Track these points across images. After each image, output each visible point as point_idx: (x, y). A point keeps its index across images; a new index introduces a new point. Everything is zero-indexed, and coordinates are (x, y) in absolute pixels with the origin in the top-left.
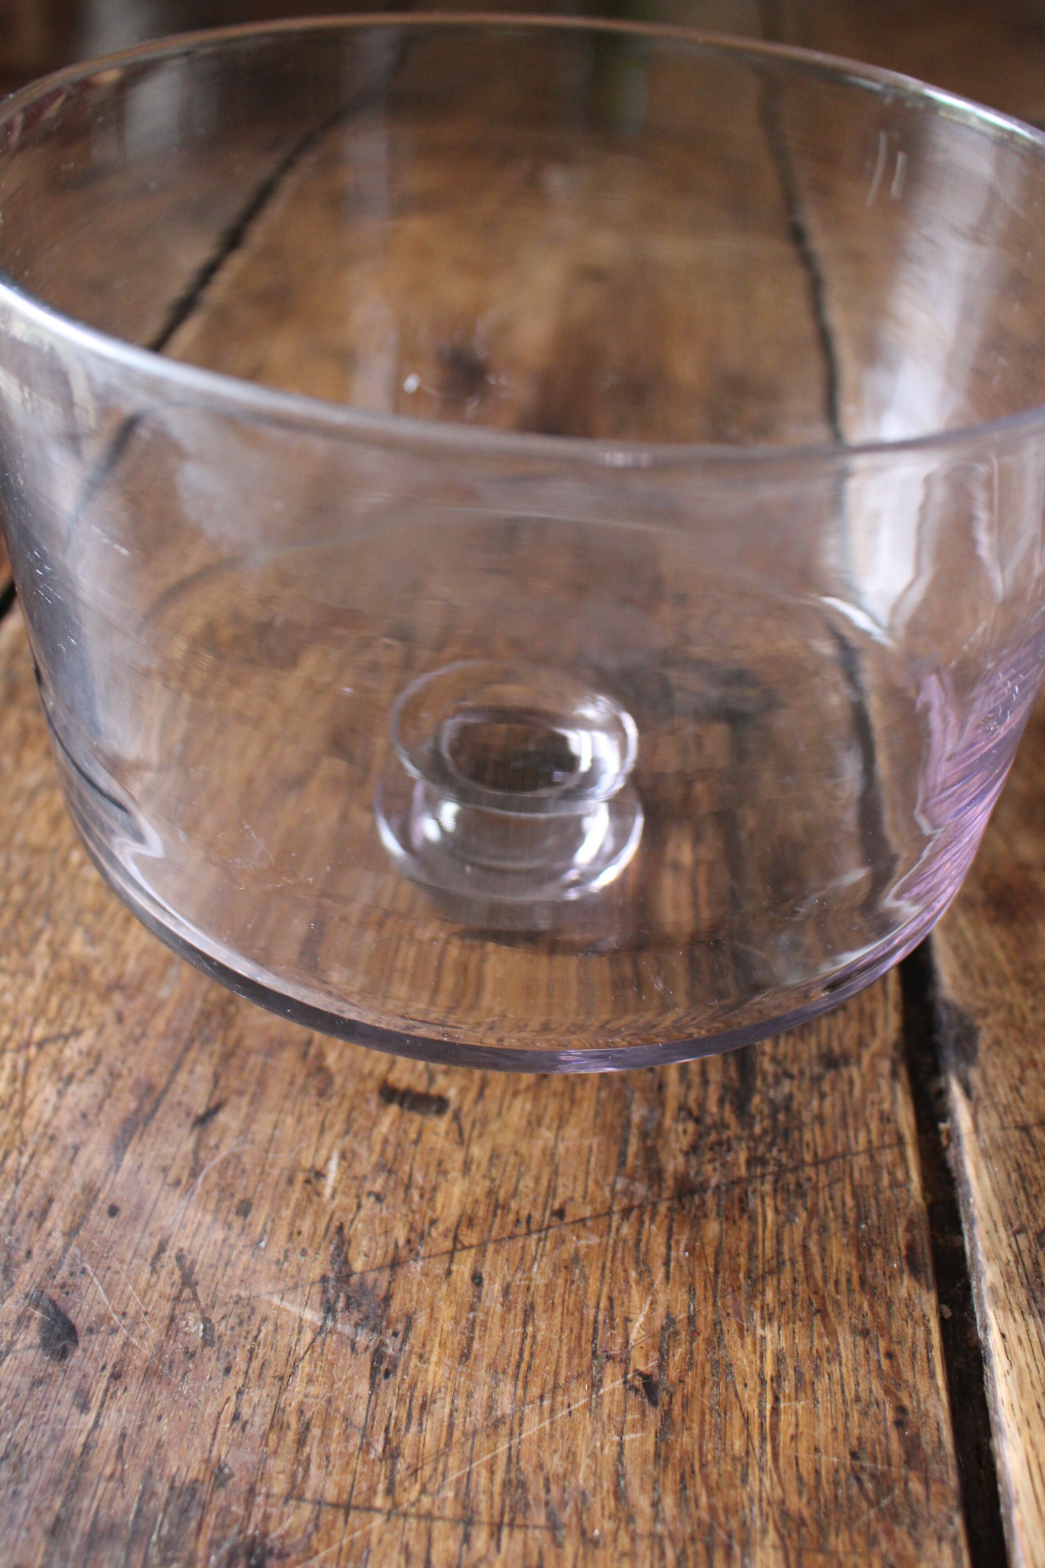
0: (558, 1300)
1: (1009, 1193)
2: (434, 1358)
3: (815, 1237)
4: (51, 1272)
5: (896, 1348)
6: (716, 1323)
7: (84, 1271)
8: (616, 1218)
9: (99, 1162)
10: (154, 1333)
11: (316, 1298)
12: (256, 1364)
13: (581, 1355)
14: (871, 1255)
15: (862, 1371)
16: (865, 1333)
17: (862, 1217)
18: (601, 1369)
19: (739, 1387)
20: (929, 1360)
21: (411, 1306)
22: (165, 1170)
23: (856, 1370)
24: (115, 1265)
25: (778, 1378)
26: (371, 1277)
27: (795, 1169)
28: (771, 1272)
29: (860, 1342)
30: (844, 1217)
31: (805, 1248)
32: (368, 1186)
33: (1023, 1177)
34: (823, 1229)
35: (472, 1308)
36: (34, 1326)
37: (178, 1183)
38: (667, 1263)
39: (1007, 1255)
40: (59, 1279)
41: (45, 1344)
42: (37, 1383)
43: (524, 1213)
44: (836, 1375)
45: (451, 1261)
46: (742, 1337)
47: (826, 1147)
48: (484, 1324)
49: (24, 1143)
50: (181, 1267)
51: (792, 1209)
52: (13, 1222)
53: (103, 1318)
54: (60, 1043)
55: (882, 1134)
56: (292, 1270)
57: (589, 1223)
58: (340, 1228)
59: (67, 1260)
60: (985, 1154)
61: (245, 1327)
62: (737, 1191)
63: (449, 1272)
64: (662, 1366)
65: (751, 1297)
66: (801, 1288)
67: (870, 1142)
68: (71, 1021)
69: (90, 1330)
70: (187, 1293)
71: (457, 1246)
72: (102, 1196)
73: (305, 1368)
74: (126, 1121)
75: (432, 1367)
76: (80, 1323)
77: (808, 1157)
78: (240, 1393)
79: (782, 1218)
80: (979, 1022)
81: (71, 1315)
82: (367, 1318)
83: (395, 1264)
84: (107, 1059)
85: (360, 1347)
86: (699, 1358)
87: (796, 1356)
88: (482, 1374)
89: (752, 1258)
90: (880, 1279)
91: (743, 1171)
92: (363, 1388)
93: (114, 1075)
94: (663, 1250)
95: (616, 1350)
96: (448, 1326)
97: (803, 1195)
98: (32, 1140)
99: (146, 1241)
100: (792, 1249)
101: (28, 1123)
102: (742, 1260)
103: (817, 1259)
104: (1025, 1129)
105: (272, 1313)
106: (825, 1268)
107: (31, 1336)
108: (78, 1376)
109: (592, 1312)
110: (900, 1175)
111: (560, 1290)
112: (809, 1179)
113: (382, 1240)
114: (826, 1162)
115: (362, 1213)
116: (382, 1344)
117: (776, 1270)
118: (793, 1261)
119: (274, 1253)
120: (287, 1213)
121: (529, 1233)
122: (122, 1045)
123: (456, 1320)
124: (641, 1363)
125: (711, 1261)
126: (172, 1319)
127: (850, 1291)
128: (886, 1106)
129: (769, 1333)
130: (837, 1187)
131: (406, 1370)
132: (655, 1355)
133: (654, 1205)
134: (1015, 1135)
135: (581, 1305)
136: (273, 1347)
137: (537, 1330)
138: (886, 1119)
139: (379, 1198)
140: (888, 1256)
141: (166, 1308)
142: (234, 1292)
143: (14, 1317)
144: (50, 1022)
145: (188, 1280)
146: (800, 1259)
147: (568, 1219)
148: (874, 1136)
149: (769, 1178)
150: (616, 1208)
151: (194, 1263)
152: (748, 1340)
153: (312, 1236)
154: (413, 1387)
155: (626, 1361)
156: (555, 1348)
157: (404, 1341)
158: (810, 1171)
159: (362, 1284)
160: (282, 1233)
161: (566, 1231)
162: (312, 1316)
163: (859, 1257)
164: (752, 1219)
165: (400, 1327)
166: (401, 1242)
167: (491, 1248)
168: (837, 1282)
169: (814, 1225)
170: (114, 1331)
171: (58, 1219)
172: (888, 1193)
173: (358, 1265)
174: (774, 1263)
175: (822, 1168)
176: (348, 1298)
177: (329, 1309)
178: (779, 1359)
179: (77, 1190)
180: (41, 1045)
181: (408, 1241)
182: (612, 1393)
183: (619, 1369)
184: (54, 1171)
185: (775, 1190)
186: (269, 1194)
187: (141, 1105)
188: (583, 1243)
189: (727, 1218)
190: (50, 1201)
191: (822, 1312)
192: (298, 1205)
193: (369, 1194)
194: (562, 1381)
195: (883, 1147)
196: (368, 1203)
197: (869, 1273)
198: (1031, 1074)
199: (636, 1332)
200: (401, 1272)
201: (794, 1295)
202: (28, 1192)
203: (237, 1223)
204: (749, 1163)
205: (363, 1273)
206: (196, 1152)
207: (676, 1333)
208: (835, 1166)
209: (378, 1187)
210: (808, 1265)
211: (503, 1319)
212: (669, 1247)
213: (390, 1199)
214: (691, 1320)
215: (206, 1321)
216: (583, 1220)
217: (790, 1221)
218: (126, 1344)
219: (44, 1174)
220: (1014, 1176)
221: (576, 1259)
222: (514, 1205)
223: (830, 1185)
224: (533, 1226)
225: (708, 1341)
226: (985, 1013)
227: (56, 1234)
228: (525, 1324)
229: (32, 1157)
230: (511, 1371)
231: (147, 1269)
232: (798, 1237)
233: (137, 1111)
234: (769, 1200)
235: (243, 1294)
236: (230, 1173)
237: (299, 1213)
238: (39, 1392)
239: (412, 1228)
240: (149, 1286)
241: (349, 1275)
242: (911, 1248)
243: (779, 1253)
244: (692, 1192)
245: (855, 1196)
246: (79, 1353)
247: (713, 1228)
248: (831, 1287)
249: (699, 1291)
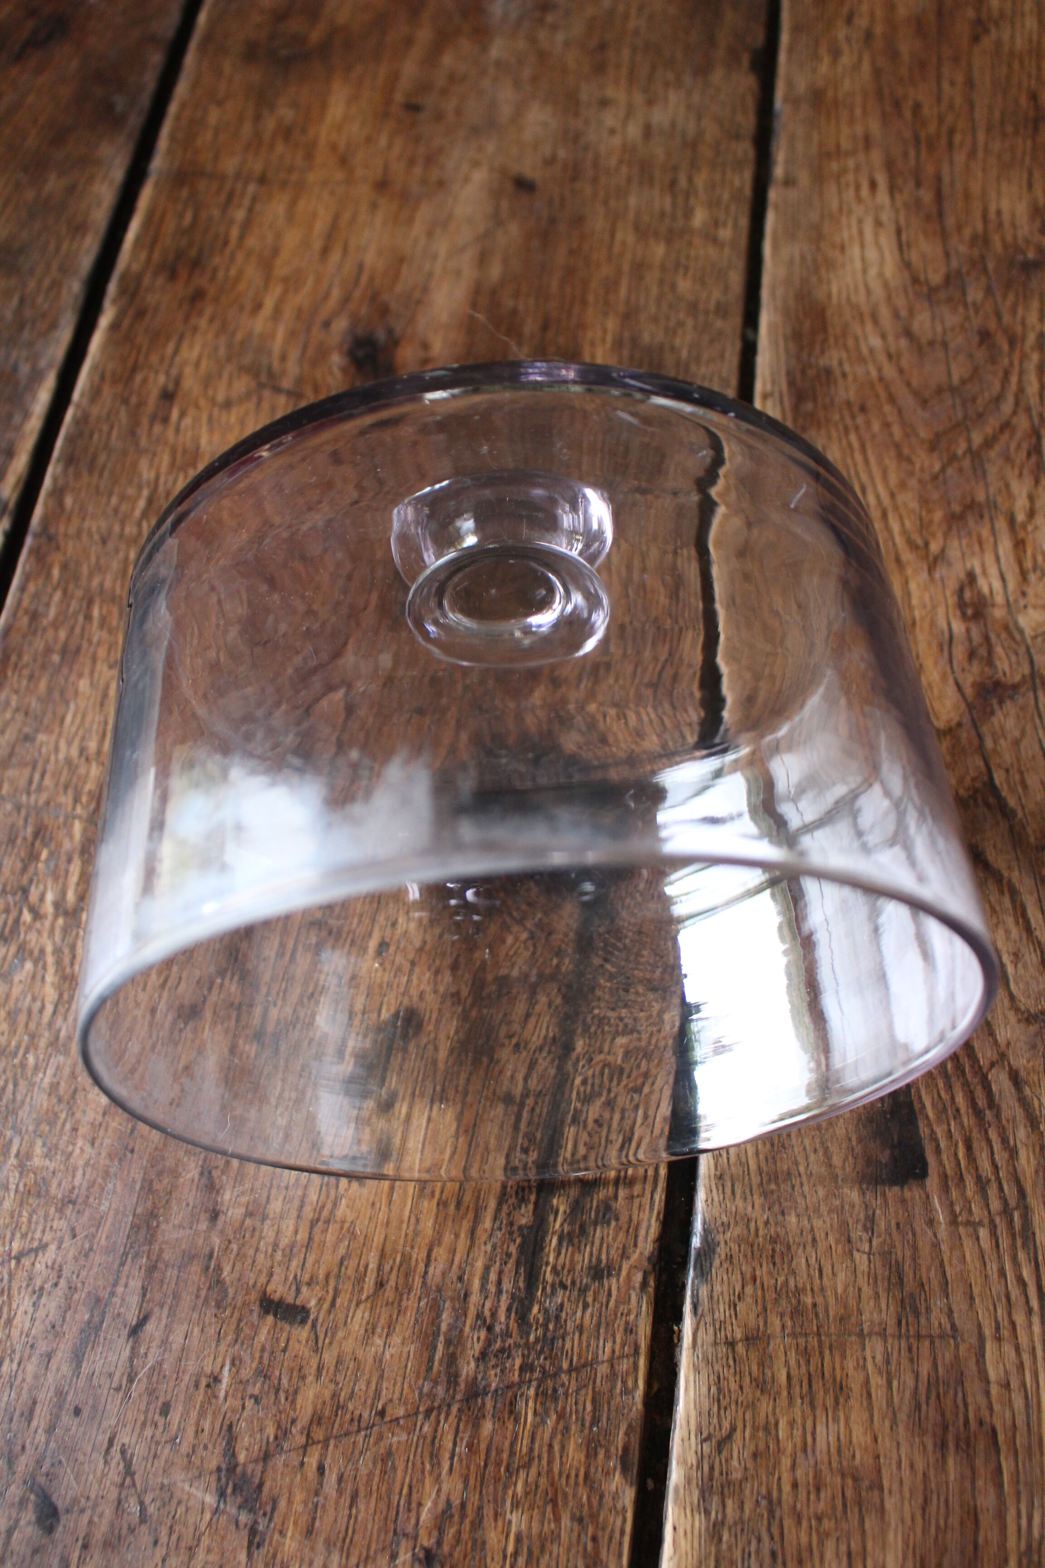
0: (374, 1488)
1: (706, 1407)
2: (289, 1534)
3: (559, 1437)
4: (39, 1463)
5: (600, 1533)
6: (480, 1508)
7: (60, 1462)
8: (421, 1417)
9: (65, 1369)
10: (108, 1512)
11: (213, 1485)
12: (174, 1537)
13: (386, 1533)
14: (596, 1454)
15: (573, 1551)
16: (580, 1520)
17: (595, 1421)
18: (398, 1545)
19: (489, 1560)
20: (621, 1544)
21: (276, 1491)
22: (111, 1375)
23: (569, 1550)
24: (81, 1458)
25: (516, 1554)
26: (250, 1468)
27: (555, 1375)
28: (524, 1467)
29: (576, 1526)
30: (583, 1420)
31: (550, 1446)
32: (250, 1390)
33: (719, 1390)
34: (567, 1429)
35: (317, 1494)
36: (31, 1506)
37: (118, 1389)
38: (452, 1458)
39: (692, 1459)
40: (44, 1469)
41: (40, 1521)
42: (35, 1551)
43: (357, 1413)
44: (555, 1553)
45: (304, 1455)
46: (496, 1520)
47: (580, 1356)
48: (324, 1506)
49: (14, 1351)
50: (124, 1459)
51: (547, 1413)
52: (11, 1420)
53: (75, 1501)
54: (33, 1255)
55: (623, 1345)
56: (198, 1462)
57: (402, 1422)
58: (230, 1426)
59: (48, 1454)
60: (697, 1370)
61: (167, 1509)
62: (510, 1394)
63: (302, 1464)
64: (439, 1543)
65: (505, 1488)
66: (543, 1481)
67: (613, 1351)
68: (38, 1235)
69: (68, 1511)
70: (128, 1481)
71: (310, 1441)
72: (69, 1398)
73: (205, 1541)
74: (82, 1331)
75: (288, 1541)
76: (60, 1504)
77: (565, 1365)
78: (164, 1560)
79: (538, 1419)
80: (720, 1238)
81: (54, 1498)
82: (246, 1501)
83: (266, 1457)
84: (66, 1272)
85: (242, 1524)
86: (465, 1536)
87: (529, 1537)
88: (320, 1546)
89: (512, 1453)
90: (599, 1475)
91: (516, 1378)
92: (243, 1557)
93: (72, 1289)
94: (450, 1445)
95: (410, 1529)
96: (300, 1508)
97: (556, 1399)
98: (18, 1348)
99: (100, 1438)
100: (541, 1447)
101: (15, 1333)
102: (505, 1456)
103: (557, 1455)
104: (731, 1344)
105: (185, 1497)
106: (561, 1464)
107: (29, 1515)
108: (60, 1547)
109: (397, 1497)
110: (630, 1384)
111: (376, 1479)
112: (563, 1385)
113: (258, 1436)
114: (577, 1370)
115: (245, 1414)
116: (256, 1522)
117: (527, 1466)
118: (539, 1457)
119: (185, 1448)
120: (194, 1414)
121: (359, 1431)
122: (76, 1259)
123: (305, 1503)
124: (426, 1541)
125: (483, 1457)
126: (119, 1502)
127: (576, 1484)
128: (632, 1317)
129: (514, 1518)
130: (583, 1392)
131: (270, 1544)
132: (435, 1533)
133: (449, 1406)
134: (723, 1349)
135: (390, 1491)
136: (185, 1524)
137: (358, 1512)
138: (630, 1330)
139: (257, 1400)
140: (608, 1456)
141: (113, 1494)
142: (159, 1480)
143: (17, 1499)
144: (24, 1236)
145: (129, 1471)
146: (545, 1456)
147: (387, 1418)
148: (617, 1347)
149: (534, 1383)
150: (421, 1409)
151: (132, 1455)
152: (500, 1523)
153: (211, 1434)
154: (274, 1556)
155: (416, 1538)
156: (369, 1527)
157: (270, 1520)
158: (564, 1377)
159: (244, 1474)
160: (190, 1431)
161: (385, 1428)
162: (210, 1499)
163: (587, 1456)
164: (516, 1421)
165: (268, 1508)
166: (271, 1438)
167: (332, 1442)
168: (568, 1477)
169: (560, 1427)
170: (82, 1511)
171: (41, 1419)
172: (618, 1399)
173: (242, 1457)
174: (526, 1459)
175: (574, 1375)
176: (235, 1486)
177: (222, 1494)
178: (518, 1539)
179: (51, 1393)
180: (18, 1259)
181: (276, 1437)
182: (404, 1563)
183: (411, 1543)
184: (36, 1377)
185: (537, 1395)
186: (182, 1397)
187: (92, 1316)
188: (395, 1439)
189: (498, 1419)
190: (35, 1403)
191: (554, 1502)
192: (202, 1406)
193: (251, 1396)
194: (372, 1553)
195: (622, 1357)
196: (249, 1403)
197: (592, 1470)
198: (749, 1290)
199: (425, 1515)
200: (271, 1464)
201: (537, 1486)
202: (19, 1395)
203: (161, 1421)
204: (521, 1369)
205: (244, 1465)
206: (131, 1359)
207: (452, 1516)
208: (583, 1374)
209: (256, 1391)
210: (550, 1462)
211: (337, 1502)
212: (455, 1444)
213: (264, 1401)
214: (463, 1505)
215: (142, 1503)
216: (397, 1419)
217: (544, 1422)
218: (91, 1522)
219: (29, 1379)
220: (714, 1389)
221: (389, 1453)
222: (351, 1406)
223: (577, 1391)
224: (363, 1425)
225: (472, 1523)
226: (726, 1226)
227: (40, 1431)
228: (351, 1507)
229: (19, 1364)
230: (339, 1544)
231: (102, 1462)
232: (547, 1436)
233: (89, 1322)
234: (531, 1404)
235: (166, 1482)
236: (155, 1378)
237: (202, 1414)
238: (37, 1558)
239: (279, 1427)
240: (104, 1475)
241: (236, 1465)
242: (626, 1449)
243: (531, 1450)
244: (476, 1395)
245: (594, 1401)
246: (60, 1528)
247: (488, 1426)
248: (564, 1481)
249: (472, 1482)
